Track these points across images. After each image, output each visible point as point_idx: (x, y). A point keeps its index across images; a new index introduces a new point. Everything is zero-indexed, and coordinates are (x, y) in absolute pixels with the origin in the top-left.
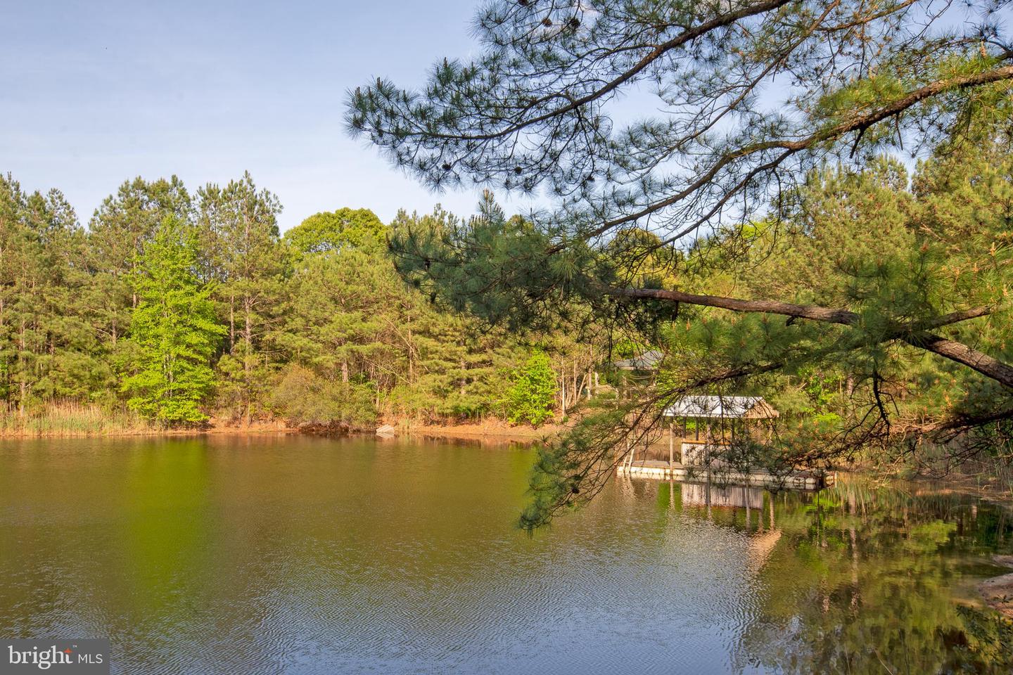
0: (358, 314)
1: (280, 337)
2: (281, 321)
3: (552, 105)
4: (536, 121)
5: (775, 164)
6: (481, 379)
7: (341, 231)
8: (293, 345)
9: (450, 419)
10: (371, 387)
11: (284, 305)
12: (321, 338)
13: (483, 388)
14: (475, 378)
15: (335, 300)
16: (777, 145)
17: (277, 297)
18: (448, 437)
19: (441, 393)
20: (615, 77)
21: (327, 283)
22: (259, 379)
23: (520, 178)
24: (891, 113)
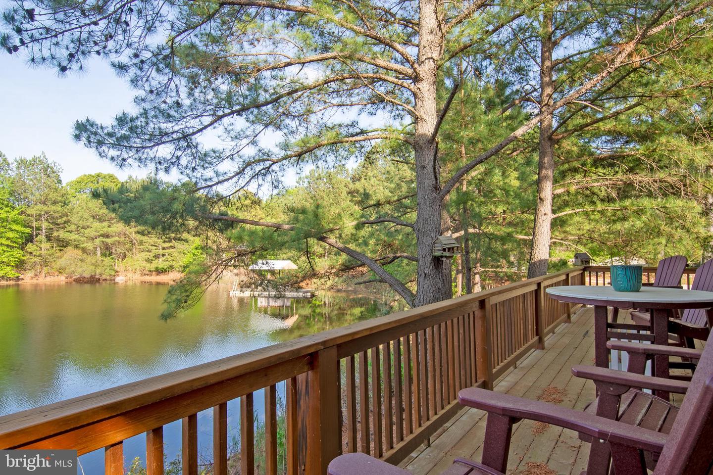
0: (106, 224)
1: (62, 234)
2: (63, 226)
3: (175, 136)
4: (167, 142)
5: (269, 168)
6: (170, 254)
7: (98, 183)
8: (70, 238)
9: (154, 273)
10: (113, 258)
11: (64, 219)
12: (85, 235)
13: (170, 258)
14: (167, 254)
15: (94, 217)
16: (268, 160)
17: (60, 214)
18: (152, 281)
19: (149, 261)
20: (202, 127)
21: (88, 208)
22: (50, 255)
23: (163, 167)
24: (309, 151)
